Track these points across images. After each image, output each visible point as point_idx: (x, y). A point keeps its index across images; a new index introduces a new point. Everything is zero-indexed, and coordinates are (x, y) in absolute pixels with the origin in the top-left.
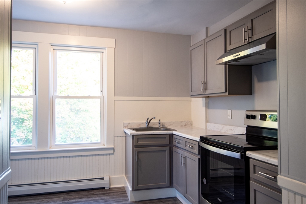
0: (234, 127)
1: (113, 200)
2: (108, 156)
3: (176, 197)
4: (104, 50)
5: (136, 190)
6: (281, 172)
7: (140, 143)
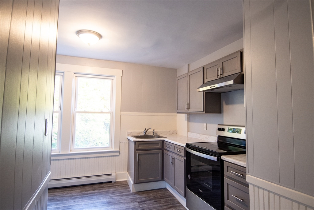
0: (208, 136)
1: (119, 192)
2: (115, 157)
3: (166, 188)
4: (114, 78)
5: (136, 183)
6: (248, 172)
7: (141, 147)
